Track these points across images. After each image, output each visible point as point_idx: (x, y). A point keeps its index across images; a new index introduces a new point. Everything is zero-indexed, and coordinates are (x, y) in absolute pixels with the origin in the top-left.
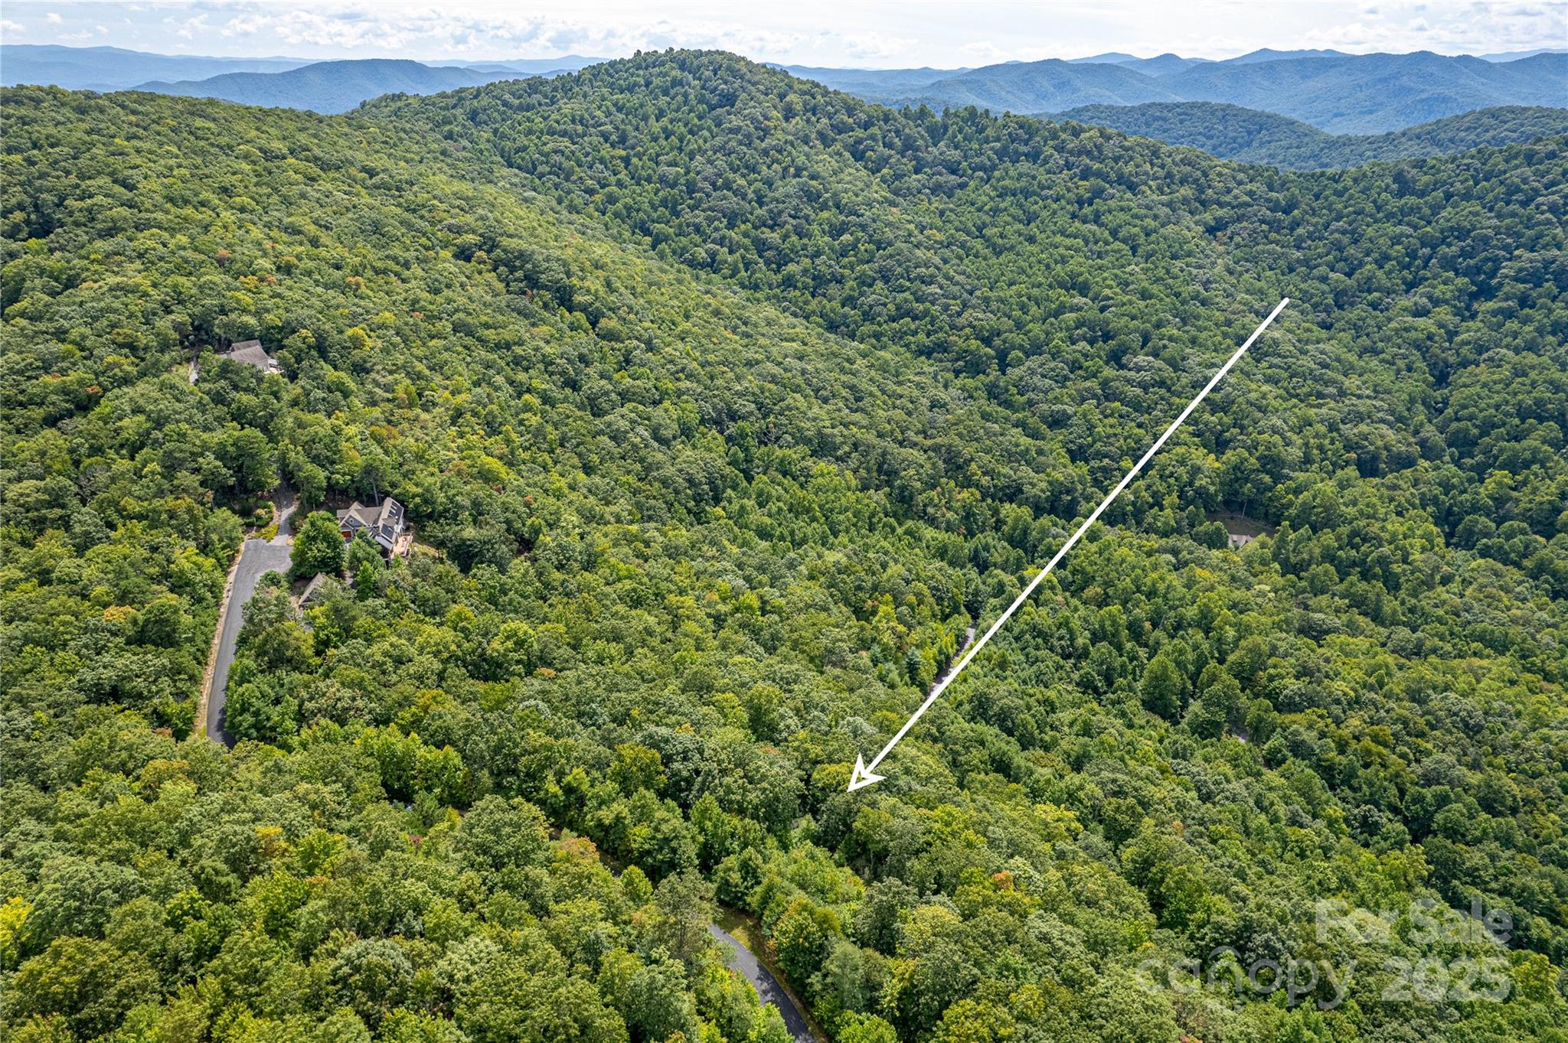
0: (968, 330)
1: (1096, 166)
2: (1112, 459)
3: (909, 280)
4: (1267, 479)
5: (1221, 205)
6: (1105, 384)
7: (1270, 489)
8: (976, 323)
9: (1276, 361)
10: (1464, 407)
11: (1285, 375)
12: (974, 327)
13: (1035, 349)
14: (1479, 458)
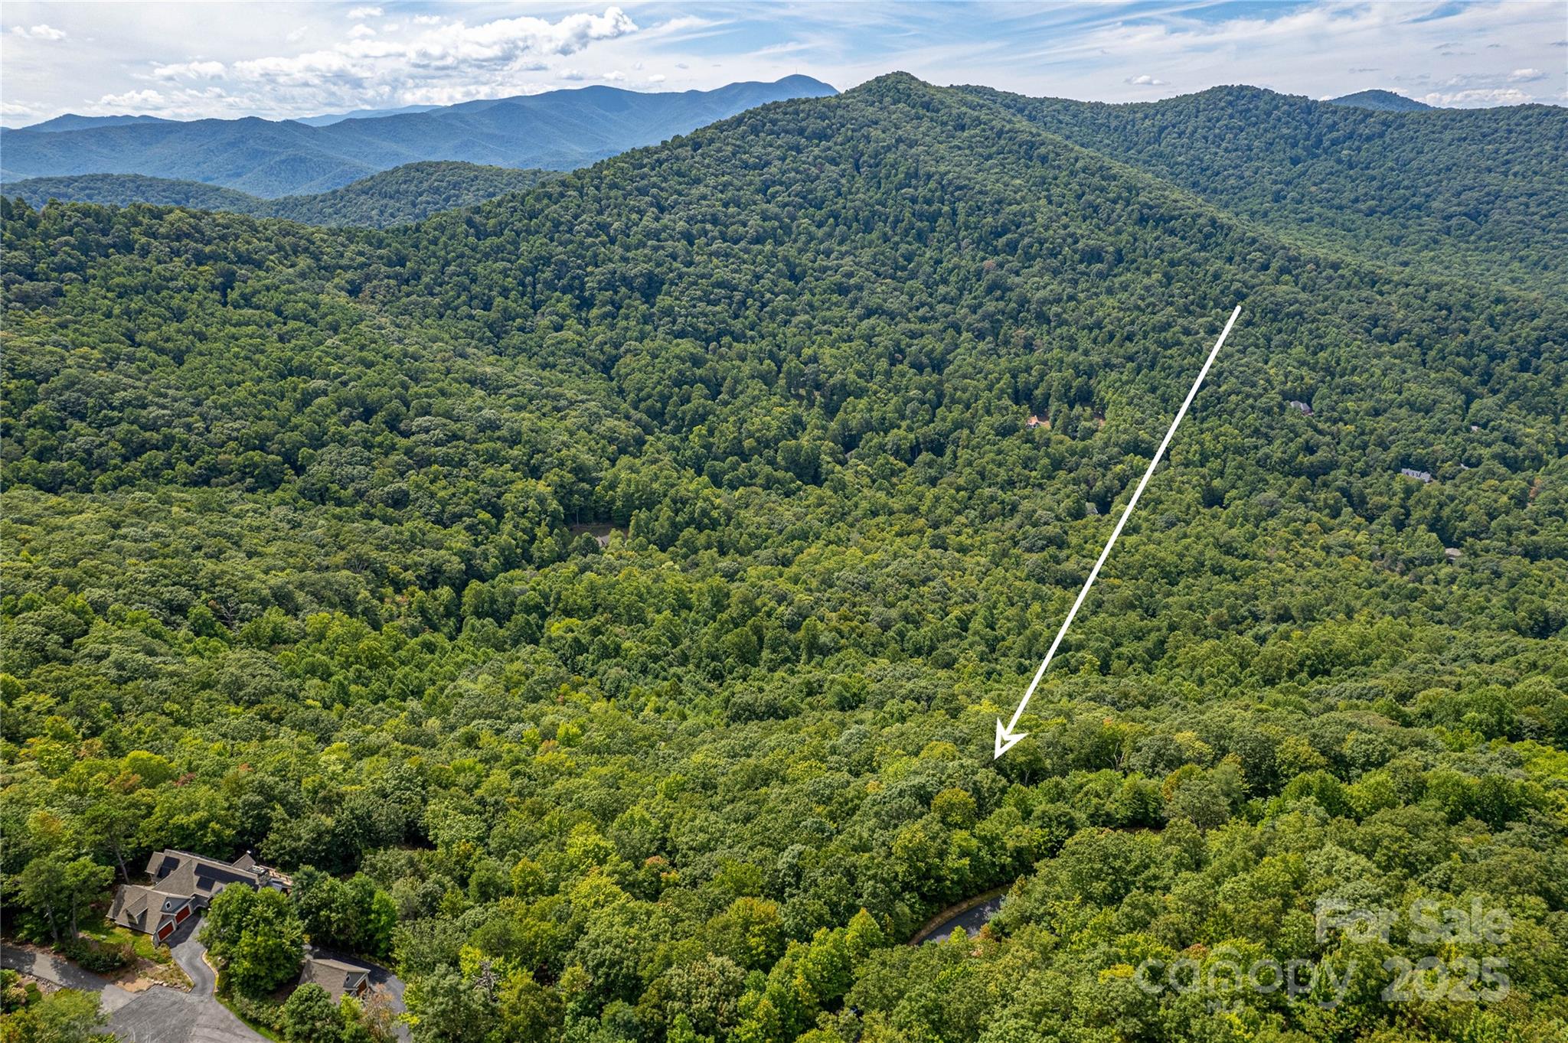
0: (232, 444)
1: (207, 249)
2: (469, 516)
3: (113, 409)
4: (587, 486)
5: (346, 268)
6: (408, 452)
7: (591, 493)
8: (235, 434)
9: (510, 391)
10: (641, 390)
11: (525, 401)
12: (236, 439)
13: (317, 442)
14: (673, 423)
